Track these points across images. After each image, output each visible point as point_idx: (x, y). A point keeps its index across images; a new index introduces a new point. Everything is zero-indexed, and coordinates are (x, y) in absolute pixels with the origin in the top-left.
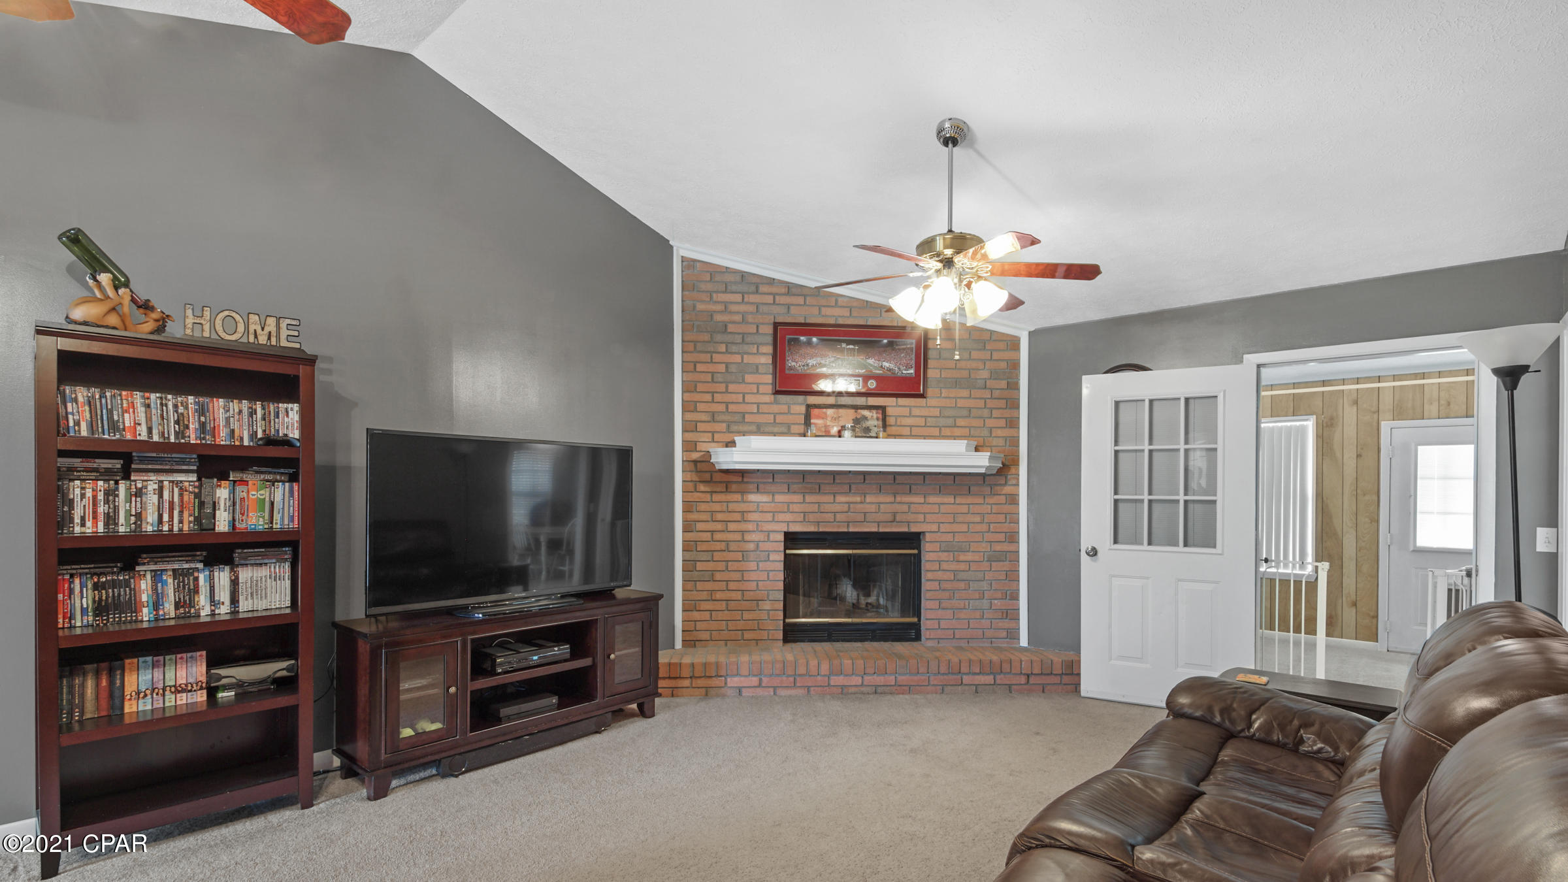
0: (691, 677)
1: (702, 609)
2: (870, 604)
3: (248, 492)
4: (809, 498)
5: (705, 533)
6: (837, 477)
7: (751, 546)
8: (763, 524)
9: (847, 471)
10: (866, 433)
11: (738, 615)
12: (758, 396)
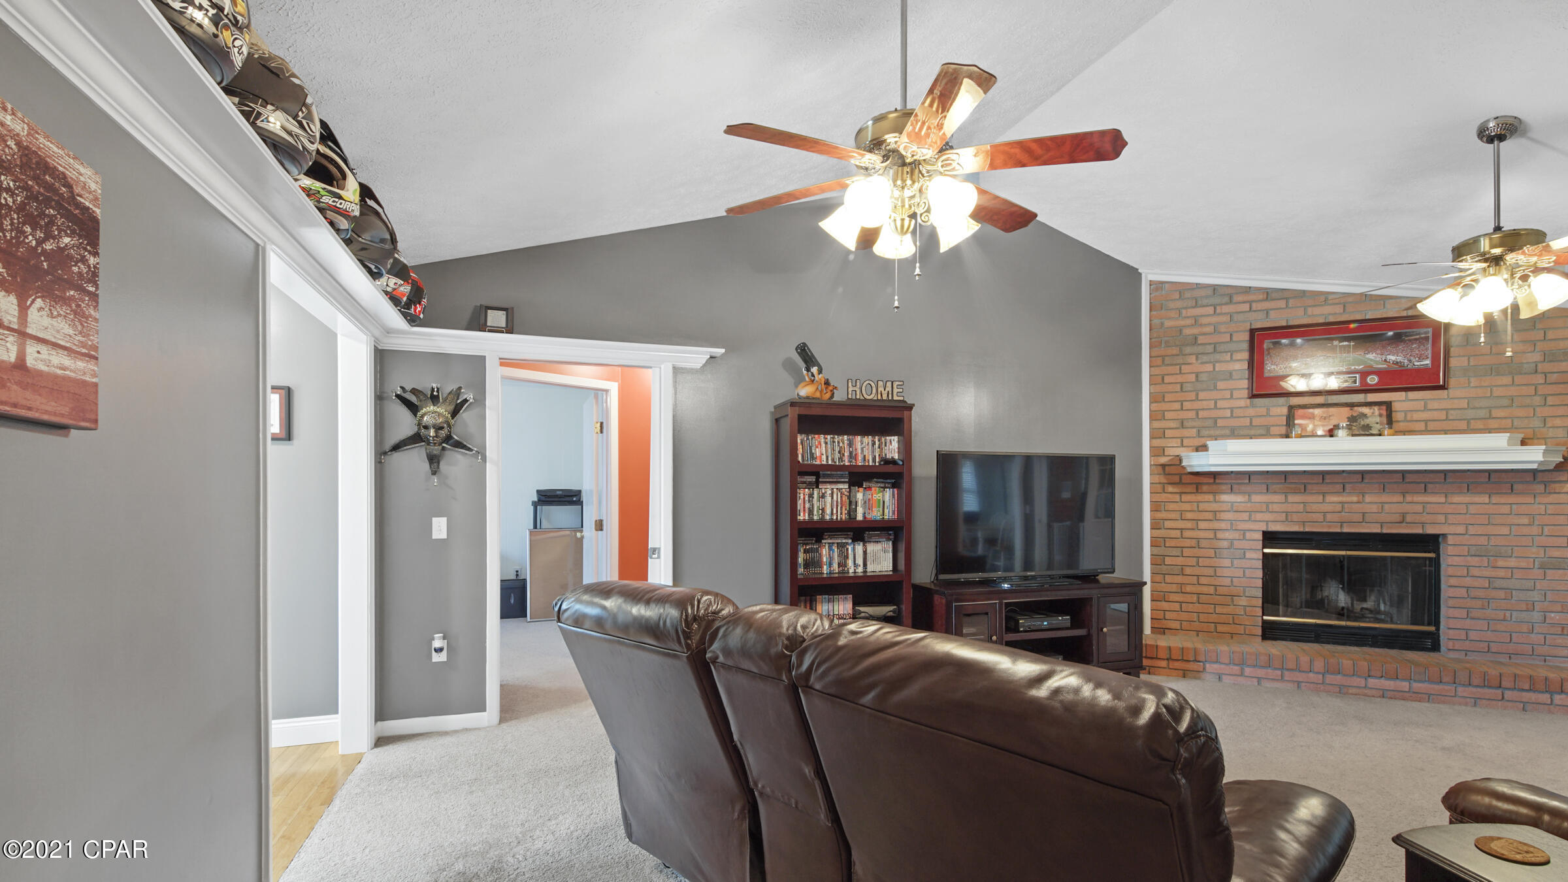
0: (1167, 659)
1: (1170, 600)
2: (1367, 609)
3: (872, 495)
4: (1291, 498)
5: (1172, 530)
6: (1327, 477)
7: (1225, 544)
8: (1238, 523)
9: (1340, 471)
10: (1366, 431)
11: (1211, 609)
12: (1232, 401)
